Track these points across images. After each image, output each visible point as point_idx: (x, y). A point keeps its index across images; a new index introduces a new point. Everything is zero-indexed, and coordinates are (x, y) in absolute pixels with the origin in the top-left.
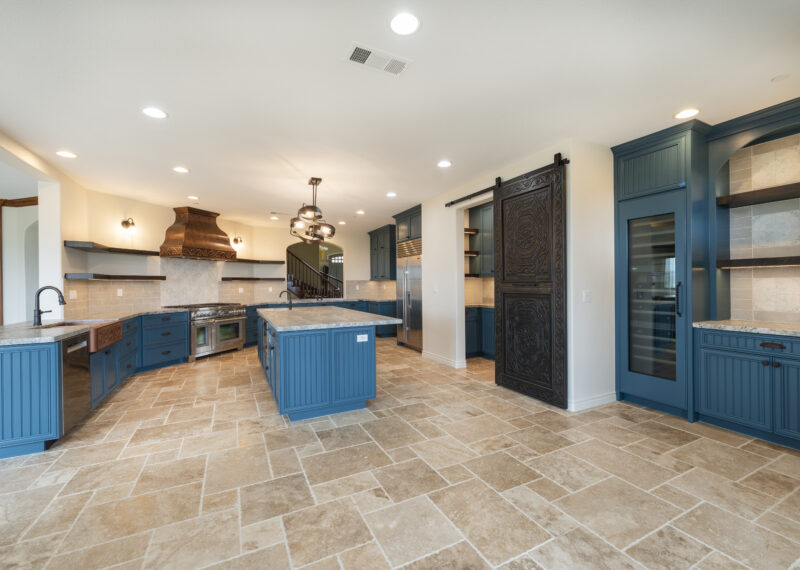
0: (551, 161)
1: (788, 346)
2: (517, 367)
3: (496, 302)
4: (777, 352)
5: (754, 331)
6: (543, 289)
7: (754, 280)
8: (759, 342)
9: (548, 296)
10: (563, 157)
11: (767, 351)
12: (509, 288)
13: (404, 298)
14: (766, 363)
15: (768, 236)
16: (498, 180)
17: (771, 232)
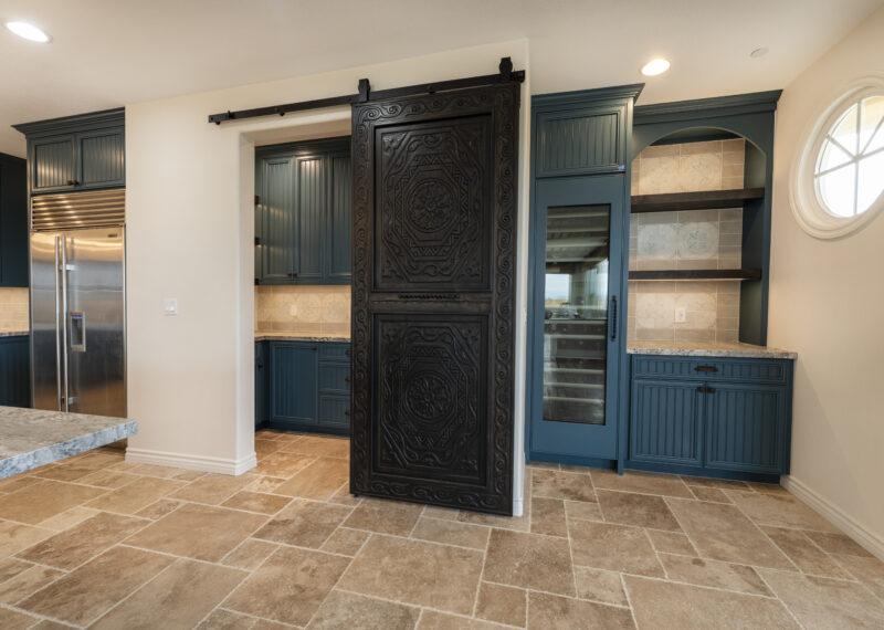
0: (493, 69)
1: (719, 367)
2: (404, 455)
3: (354, 331)
4: (710, 376)
5: (691, 354)
6: (468, 305)
7: (637, 295)
8: (695, 366)
9: (484, 317)
10: (516, 68)
11: (702, 376)
12: (390, 303)
13: (59, 325)
14: (699, 389)
15: (651, 249)
16: (364, 84)
17: (654, 242)
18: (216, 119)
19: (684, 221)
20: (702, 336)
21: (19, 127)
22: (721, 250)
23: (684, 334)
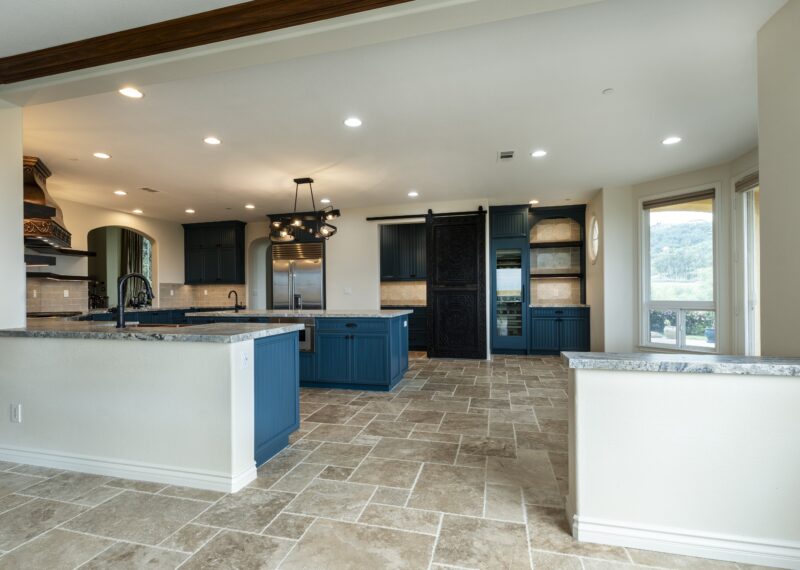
0: (476, 209)
1: (564, 311)
4: (561, 315)
6: (470, 288)
8: (555, 311)
9: (475, 292)
10: (483, 209)
11: (557, 315)
12: (442, 288)
13: (290, 300)
14: (557, 320)
15: (543, 264)
16: (430, 211)
17: (544, 262)
18: (368, 219)
19: (557, 252)
20: (565, 301)
21: (269, 216)
22: (572, 265)
23: (558, 301)
